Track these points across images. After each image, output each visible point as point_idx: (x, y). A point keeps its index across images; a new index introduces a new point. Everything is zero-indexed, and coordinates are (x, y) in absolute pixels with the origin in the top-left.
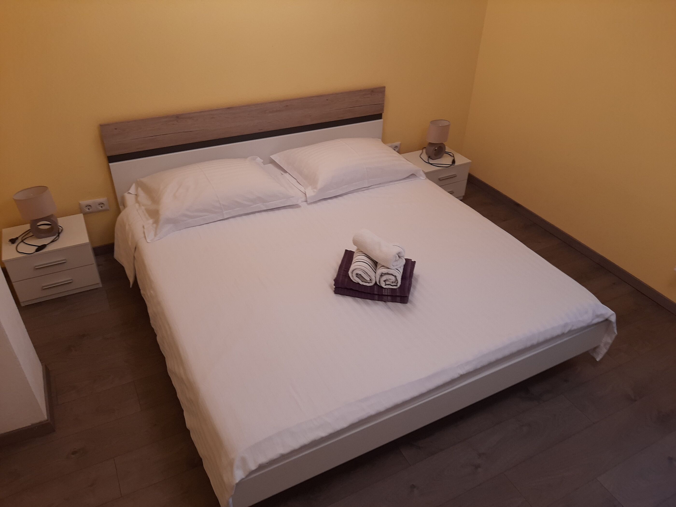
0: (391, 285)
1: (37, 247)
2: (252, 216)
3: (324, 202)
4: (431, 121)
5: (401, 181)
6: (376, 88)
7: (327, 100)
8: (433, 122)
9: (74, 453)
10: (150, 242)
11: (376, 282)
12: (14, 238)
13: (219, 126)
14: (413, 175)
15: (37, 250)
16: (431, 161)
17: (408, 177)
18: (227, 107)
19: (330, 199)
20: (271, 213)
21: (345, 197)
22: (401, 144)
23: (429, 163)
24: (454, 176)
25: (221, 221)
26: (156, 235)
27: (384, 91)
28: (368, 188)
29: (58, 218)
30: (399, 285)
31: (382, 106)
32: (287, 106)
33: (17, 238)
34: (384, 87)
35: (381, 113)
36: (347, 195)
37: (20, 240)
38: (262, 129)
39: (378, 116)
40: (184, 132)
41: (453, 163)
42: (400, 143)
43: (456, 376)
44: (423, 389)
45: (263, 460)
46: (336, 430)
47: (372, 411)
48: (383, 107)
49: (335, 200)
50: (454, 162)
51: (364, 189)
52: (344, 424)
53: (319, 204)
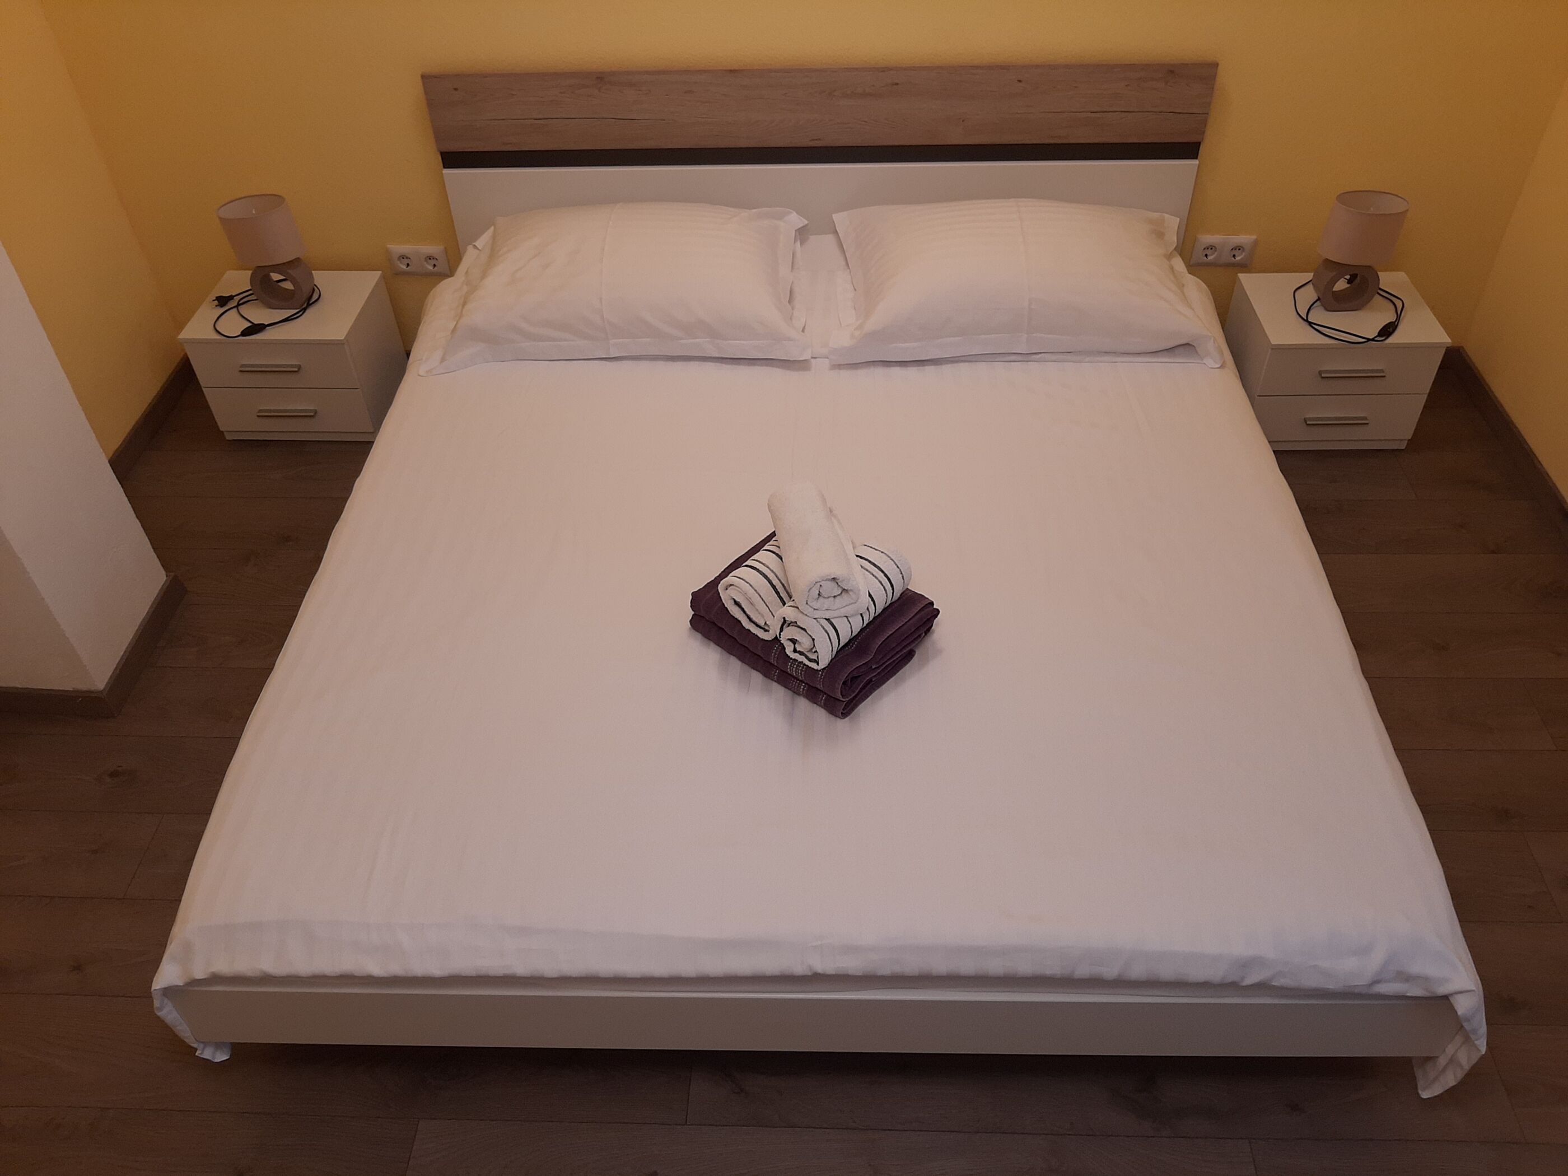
0: (807, 657)
1: (250, 324)
2: (678, 365)
3: (880, 371)
4: (1340, 195)
5: (1140, 359)
6: (1184, 65)
7: (1020, 81)
8: (1346, 198)
9: (113, 774)
10: (425, 375)
11: (776, 635)
12: (224, 295)
13: (704, 116)
14: (1185, 348)
15: (245, 333)
16: (1319, 316)
17: (1170, 350)
18: (729, 68)
19: (900, 366)
20: (727, 369)
21: (947, 368)
22: (1256, 243)
23: (1307, 321)
24: (1377, 376)
25: (604, 362)
26: (443, 360)
27: (1214, 77)
28: (1027, 357)
29: (315, 270)
30: (822, 666)
31: (1202, 121)
32: (897, 84)
33: (231, 298)
34: (1215, 65)
35: (1199, 140)
36: (955, 365)
37: (233, 303)
38: (820, 139)
39: (1189, 150)
40: (615, 119)
41: (1380, 334)
42: (1254, 237)
43: (799, 970)
44: (687, 968)
45: (223, 966)
46: (410, 975)
47: (521, 968)
48: (1204, 123)
49: (912, 372)
50: (1387, 331)
51: (1013, 358)
52: (436, 970)
53: (862, 372)
